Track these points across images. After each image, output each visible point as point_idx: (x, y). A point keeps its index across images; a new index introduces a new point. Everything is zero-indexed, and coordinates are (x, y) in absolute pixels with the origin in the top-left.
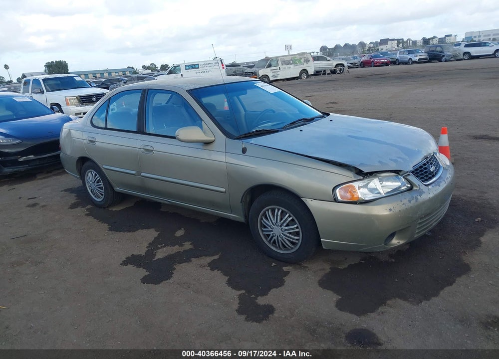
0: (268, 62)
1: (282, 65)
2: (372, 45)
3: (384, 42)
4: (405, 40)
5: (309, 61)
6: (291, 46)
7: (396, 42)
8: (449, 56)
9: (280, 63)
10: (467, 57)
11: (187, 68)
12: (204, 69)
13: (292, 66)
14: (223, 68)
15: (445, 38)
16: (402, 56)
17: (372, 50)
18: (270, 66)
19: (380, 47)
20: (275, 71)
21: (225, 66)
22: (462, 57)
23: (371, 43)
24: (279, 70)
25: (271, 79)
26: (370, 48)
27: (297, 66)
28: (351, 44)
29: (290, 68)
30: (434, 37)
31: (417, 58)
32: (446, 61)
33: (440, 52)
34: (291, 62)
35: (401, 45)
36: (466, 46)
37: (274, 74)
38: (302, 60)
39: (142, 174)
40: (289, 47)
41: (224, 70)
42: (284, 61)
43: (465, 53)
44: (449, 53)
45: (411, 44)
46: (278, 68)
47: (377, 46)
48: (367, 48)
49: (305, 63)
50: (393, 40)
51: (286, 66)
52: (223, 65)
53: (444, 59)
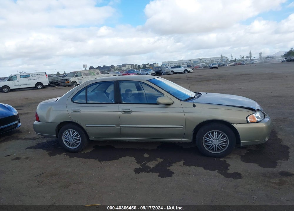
0: (75, 74)
1: (84, 75)
2: (118, 67)
3: (124, 65)
4: (135, 65)
5: (99, 74)
6: (86, 66)
7: (130, 65)
8: (165, 72)
9: (82, 74)
10: (172, 73)
11: (22, 77)
12: (34, 78)
13: (89, 76)
14: (47, 77)
15: (153, 64)
16: (143, 72)
17: (118, 69)
18: (77, 76)
19: (123, 68)
20: (80, 79)
21: (48, 76)
22: (171, 73)
23: (117, 66)
24: (82, 78)
25: (78, 83)
26: (117, 68)
27: (92, 76)
28: (107, 66)
29: (88, 77)
30: (148, 64)
31: (151, 73)
32: (164, 75)
33: (161, 70)
34: (89, 74)
35: (133, 67)
36: (172, 68)
37: (79, 80)
38: (95, 73)
39: (121, 126)
40: (85, 66)
41: (47, 78)
42: (85, 74)
43: (171, 71)
44: (165, 71)
45: (137, 67)
46: (82, 77)
47: (121, 67)
48: (116, 68)
49: (97, 75)
50: (129, 64)
51: (86, 76)
52: (46, 76)
53: (163, 74)
